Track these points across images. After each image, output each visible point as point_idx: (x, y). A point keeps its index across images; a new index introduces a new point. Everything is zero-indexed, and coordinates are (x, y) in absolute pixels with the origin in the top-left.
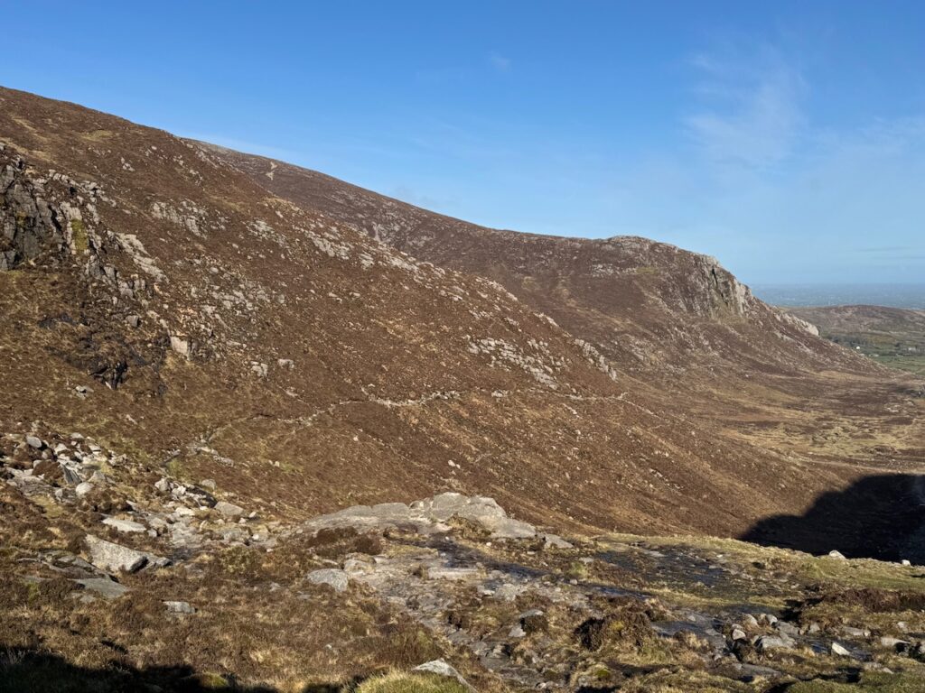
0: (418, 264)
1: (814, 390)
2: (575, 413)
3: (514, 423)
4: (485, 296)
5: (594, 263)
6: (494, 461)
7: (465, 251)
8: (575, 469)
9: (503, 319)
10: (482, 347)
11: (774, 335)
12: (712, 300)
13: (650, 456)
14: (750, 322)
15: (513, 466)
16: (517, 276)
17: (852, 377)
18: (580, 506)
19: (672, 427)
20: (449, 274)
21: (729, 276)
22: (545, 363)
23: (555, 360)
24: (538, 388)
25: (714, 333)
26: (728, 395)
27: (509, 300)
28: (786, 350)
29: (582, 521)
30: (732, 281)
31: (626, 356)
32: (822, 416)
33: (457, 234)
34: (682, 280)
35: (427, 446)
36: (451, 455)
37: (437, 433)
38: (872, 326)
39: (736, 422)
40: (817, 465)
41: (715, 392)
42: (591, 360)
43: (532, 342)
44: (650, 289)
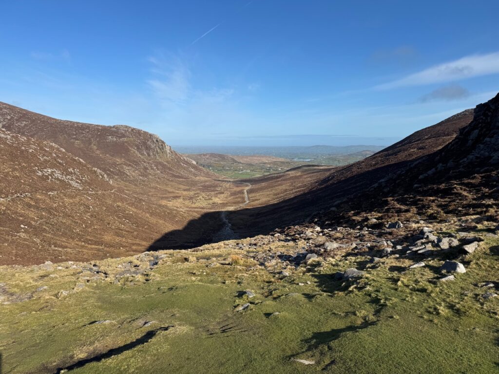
0: (11, 135)
1: (194, 184)
2: (90, 198)
3: (59, 206)
4: (48, 150)
5: (108, 136)
6: (46, 223)
7: (46, 129)
8: (88, 223)
9: (55, 160)
10: (44, 172)
11: (180, 164)
12: (157, 151)
13: (124, 214)
14: (172, 160)
15: (57, 224)
16: (72, 140)
17: (206, 179)
18: (89, 238)
19: (135, 202)
20: (29, 140)
21: (163, 142)
22: (76, 179)
23: (82, 177)
24: (72, 189)
25: (158, 164)
26: (163, 187)
27: (61, 151)
28: (185, 169)
29: (89, 244)
30: (164, 144)
31: (122, 174)
32: (196, 192)
33: (41, 121)
34: (145, 144)
35: (9, 219)
36: (22, 222)
37: (16, 213)
38: (215, 161)
39: (166, 197)
40: (190, 211)
41: (158, 186)
42: (100, 176)
43: (71, 170)
44: (132, 147)
